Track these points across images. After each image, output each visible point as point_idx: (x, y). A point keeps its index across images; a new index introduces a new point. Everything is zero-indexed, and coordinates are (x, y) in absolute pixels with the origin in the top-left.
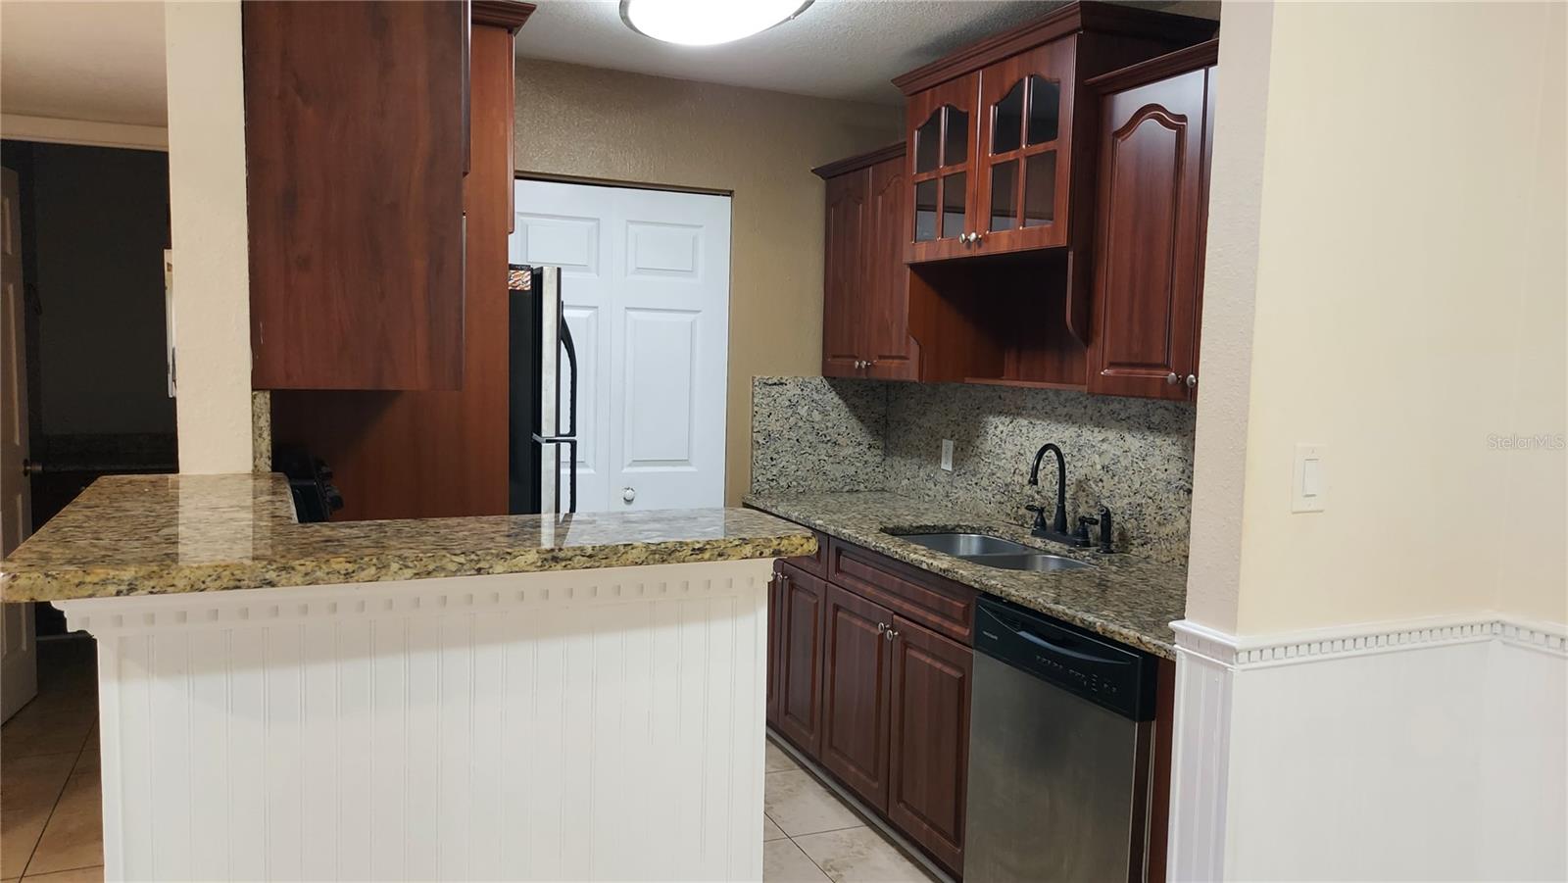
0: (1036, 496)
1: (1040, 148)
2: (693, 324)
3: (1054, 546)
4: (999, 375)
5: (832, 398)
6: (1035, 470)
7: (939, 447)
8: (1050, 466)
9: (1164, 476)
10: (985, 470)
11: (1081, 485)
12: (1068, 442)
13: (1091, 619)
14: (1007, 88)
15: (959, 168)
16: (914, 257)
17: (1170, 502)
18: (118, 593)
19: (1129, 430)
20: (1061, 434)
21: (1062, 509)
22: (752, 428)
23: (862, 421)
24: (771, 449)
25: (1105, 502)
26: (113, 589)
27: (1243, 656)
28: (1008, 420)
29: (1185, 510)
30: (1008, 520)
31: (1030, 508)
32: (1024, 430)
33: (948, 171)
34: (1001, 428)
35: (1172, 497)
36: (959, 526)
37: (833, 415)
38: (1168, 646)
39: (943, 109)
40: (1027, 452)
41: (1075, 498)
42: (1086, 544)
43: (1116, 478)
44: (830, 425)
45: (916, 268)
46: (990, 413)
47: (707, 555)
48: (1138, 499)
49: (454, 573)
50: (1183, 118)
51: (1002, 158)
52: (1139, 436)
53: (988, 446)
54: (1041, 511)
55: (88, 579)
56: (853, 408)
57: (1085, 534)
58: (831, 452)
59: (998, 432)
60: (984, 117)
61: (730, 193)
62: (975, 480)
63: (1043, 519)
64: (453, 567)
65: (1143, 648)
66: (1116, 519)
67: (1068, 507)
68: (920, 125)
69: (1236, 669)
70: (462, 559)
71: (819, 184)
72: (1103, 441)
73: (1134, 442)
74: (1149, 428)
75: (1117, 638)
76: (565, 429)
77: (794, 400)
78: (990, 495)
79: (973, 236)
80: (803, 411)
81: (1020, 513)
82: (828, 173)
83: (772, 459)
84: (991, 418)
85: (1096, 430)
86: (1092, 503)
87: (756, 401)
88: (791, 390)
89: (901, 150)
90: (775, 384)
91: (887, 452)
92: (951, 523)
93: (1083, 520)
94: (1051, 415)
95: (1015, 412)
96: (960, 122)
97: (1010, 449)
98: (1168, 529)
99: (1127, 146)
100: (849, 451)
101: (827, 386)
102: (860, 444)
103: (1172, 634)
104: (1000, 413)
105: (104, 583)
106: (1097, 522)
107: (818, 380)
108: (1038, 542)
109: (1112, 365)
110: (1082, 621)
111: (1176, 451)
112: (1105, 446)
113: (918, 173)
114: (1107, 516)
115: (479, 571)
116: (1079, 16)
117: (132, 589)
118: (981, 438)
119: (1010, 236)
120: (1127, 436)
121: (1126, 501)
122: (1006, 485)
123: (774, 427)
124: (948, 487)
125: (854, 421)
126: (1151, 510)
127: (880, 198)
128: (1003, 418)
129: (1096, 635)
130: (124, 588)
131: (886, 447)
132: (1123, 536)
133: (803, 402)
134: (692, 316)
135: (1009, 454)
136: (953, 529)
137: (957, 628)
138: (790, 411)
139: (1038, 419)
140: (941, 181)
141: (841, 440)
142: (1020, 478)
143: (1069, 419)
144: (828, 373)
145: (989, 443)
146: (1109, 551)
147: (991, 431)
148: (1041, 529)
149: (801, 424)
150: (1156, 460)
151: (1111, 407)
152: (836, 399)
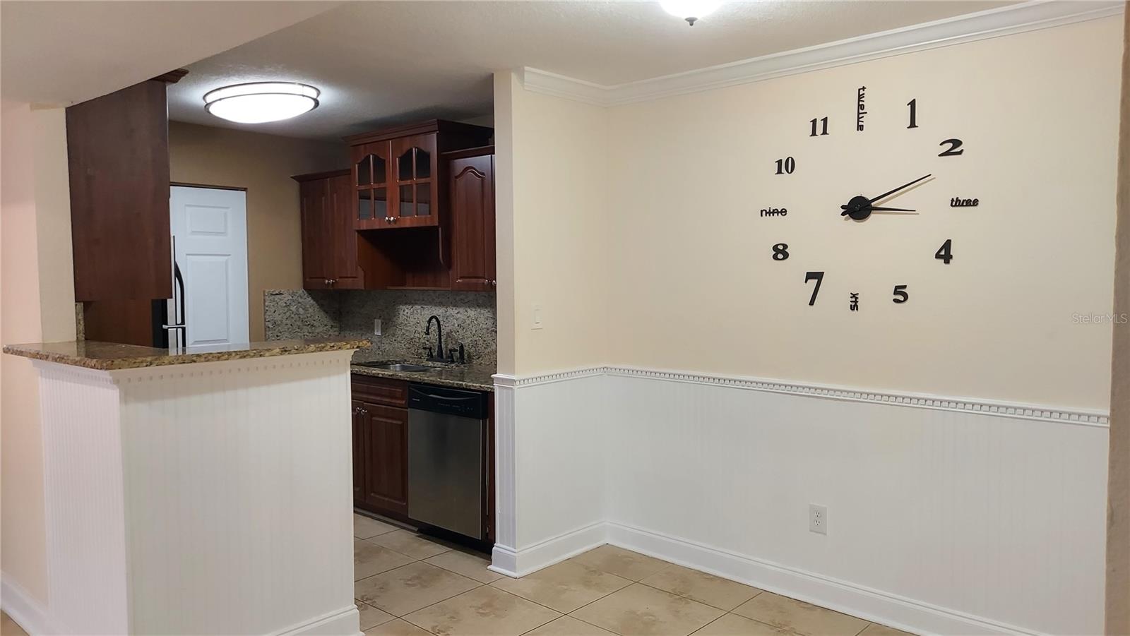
0: (427, 343)
1: (423, 180)
2: (226, 263)
3: (439, 364)
4: (404, 285)
5: (310, 300)
6: (428, 328)
7: (373, 324)
8: (434, 328)
9: (485, 326)
10: (400, 333)
11: (448, 334)
12: (442, 315)
13: (461, 383)
14: (404, 151)
15: (382, 185)
16: (360, 227)
17: (489, 338)
18: (147, 366)
19: (469, 307)
20: (439, 311)
21: (440, 347)
22: (265, 320)
23: (327, 313)
24: (277, 330)
25: (460, 341)
26: (145, 364)
27: (518, 383)
28: (410, 307)
29: (495, 340)
30: (413, 356)
31: (425, 348)
32: (419, 311)
33: (376, 186)
34: (407, 311)
35: (490, 335)
36: (389, 361)
37: (311, 310)
38: (491, 387)
39: (371, 156)
40: (422, 323)
41: (446, 341)
42: (453, 362)
43: (464, 330)
44: (309, 315)
45: (359, 232)
46: (401, 304)
47: (335, 348)
48: (475, 338)
49: (252, 357)
50: (483, 174)
51: (403, 183)
52: (474, 310)
53: (400, 320)
54: (430, 349)
55: (137, 361)
56: (321, 306)
57: (452, 357)
58: (310, 331)
59: (405, 313)
60: (393, 162)
61: (245, 189)
62: (394, 339)
63: (431, 353)
64: (252, 354)
65: (482, 389)
66: (465, 348)
67: (443, 346)
68: (359, 161)
69: (515, 388)
70: (255, 352)
71: (296, 184)
72: (457, 313)
73: (472, 313)
74: (478, 306)
75: (472, 388)
76: (179, 321)
77: (288, 303)
78: (403, 345)
79: (392, 218)
80: (293, 308)
81: (419, 352)
82: (302, 180)
83: (277, 336)
84: (401, 306)
85: (454, 308)
86: (454, 342)
87: (266, 304)
88: (287, 297)
89: (349, 172)
90: (277, 294)
91: (341, 329)
92: (385, 360)
93: (451, 351)
94: (433, 303)
95: (412, 303)
96: (380, 164)
97: (412, 321)
98: (489, 350)
99: (461, 183)
100: (321, 329)
101: (307, 295)
102: (326, 325)
103: (492, 379)
104: (406, 304)
105: (142, 362)
106: (457, 350)
107: (301, 291)
108: (430, 364)
109: (461, 278)
110: (457, 384)
111: (490, 315)
112: (459, 315)
113: (359, 185)
114: (462, 347)
115: (261, 356)
116: (437, 126)
117: (151, 364)
118: (396, 317)
119: (410, 219)
120: (469, 310)
121: (470, 340)
122: (412, 339)
123: (277, 317)
124: (379, 344)
125: (322, 313)
126: (481, 342)
127: (335, 195)
128: (408, 306)
129: (463, 389)
130: (148, 364)
131: (340, 326)
132: (469, 356)
133: (293, 304)
134: (226, 258)
135: (412, 323)
136: (386, 363)
137: (399, 402)
138: (286, 309)
139: (426, 305)
140: (372, 191)
141: (315, 323)
142: (418, 335)
143: (441, 304)
144: (307, 287)
145: (402, 318)
146: (463, 363)
147: (401, 312)
148: (431, 358)
149: (293, 316)
150: (482, 319)
151: (460, 297)
152: (312, 301)
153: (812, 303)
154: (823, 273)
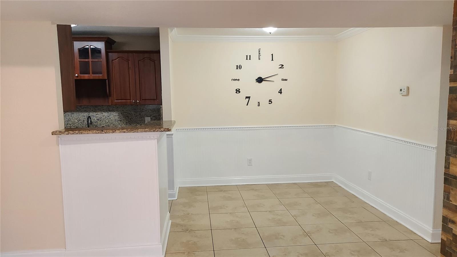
1: (96, 60)
9: (114, 119)
12: (86, 116)
35: (117, 122)
43: (101, 121)
48: (108, 124)
51: (83, 60)
52: (107, 113)
69: (173, 136)
72: (97, 114)
73: (106, 114)
74: (109, 111)
85: (94, 113)
99: (115, 63)
109: (116, 100)
112: (97, 115)
119: (89, 76)
120: (103, 113)
126: (112, 125)
139: (75, 112)
142: (70, 125)
151: (98, 108)
153: (247, 105)
154: (250, 97)
